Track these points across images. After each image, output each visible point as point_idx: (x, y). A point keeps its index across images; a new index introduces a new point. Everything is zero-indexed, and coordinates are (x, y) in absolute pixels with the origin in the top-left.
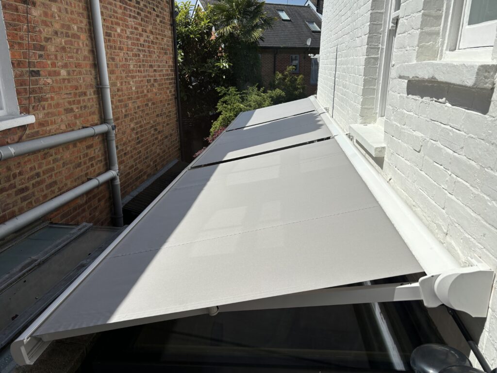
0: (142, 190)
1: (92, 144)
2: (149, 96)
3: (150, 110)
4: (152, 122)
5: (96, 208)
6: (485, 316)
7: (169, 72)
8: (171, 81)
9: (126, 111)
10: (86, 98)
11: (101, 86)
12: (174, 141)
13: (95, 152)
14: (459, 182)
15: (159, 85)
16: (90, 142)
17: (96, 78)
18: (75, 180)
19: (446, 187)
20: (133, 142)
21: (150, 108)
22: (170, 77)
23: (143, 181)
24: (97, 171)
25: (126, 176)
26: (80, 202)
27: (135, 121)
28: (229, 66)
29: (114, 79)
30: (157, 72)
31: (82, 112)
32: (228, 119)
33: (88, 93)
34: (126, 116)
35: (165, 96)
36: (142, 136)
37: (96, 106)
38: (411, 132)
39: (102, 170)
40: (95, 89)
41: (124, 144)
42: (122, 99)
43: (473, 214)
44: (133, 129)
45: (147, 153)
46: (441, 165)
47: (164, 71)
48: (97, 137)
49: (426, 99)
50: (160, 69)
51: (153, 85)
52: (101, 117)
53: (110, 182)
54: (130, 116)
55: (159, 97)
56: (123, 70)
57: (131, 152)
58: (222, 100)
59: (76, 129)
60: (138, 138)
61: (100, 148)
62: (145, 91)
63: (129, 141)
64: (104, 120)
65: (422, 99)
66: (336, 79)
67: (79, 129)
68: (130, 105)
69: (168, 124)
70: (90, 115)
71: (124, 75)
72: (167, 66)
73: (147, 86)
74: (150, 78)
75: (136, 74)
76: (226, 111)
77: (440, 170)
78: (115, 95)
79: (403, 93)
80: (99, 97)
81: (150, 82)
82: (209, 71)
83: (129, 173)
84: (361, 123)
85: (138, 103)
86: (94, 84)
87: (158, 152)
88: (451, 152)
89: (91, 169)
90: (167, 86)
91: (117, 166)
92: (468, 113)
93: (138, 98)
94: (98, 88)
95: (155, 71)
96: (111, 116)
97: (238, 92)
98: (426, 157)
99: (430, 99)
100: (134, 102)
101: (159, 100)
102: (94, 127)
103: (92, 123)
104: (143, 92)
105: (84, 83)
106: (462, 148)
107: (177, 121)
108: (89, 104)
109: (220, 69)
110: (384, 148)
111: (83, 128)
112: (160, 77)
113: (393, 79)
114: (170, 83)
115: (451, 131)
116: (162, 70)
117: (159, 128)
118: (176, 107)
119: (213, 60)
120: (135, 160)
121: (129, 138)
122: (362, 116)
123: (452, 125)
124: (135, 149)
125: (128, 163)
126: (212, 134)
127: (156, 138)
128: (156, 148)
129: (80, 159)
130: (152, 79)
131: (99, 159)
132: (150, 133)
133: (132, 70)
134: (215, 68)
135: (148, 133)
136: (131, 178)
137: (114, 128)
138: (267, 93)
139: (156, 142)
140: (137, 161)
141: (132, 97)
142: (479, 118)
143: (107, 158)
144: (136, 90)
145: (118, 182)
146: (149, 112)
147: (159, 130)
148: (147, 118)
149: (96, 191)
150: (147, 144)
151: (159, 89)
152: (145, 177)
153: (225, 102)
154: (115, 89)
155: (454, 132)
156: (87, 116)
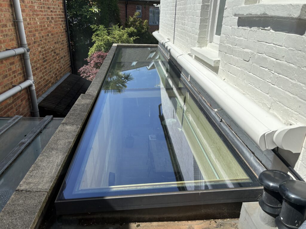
0: (50, 93)
1: (14, 62)
2: (49, 29)
3: (50, 39)
4: (52, 47)
5: (20, 106)
6: (300, 152)
7: (61, 13)
8: (63, 19)
9: (35, 39)
10: (7, 29)
11: (17, 21)
12: (67, 60)
13: (16, 68)
14: (280, 77)
15: (55, 22)
16: (11, 60)
17: (13, 15)
18: (4, 87)
19: (270, 81)
20: (41, 61)
21: (50, 37)
22: (62, 16)
23: (49, 88)
24: (19, 81)
25: (38, 84)
26: (9, 102)
27: (41, 46)
28: (98, 11)
29: (25, 16)
30: (53, 13)
31: (5, 39)
32: (100, 46)
33: (8, 25)
34: (35, 42)
35: (59, 30)
36: (46, 57)
37: (14, 35)
38: (242, 50)
39: (22, 79)
40: (12, 23)
41: (35, 62)
42: (31, 31)
43: (291, 95)
44: (40, 52)
45: (50, 68)
46: (266, 68)
47: (58, 12)
48: (17, 57)
49: (254, 29)
50: (54, 10)
51: (51, 21)
52: (18, 43)
53: (28, 88)
54: (37, 42)
55: (55, 30)
56: (31, 10)
57: (40, 68)
58: (95, 33)
59: (2, 51)
60: (44, 58)
61: (19, 64)
62: (46, 26)
63: (39, 60)
64: (20, 44)
65: (250, 29)
66: (176, 20)
67: (4, 51)
68: (37, 35)
69: (62, 49)
70: (10, 41)
71: (31, 13)
72: (59, 9)
73: (47, 22)
74: (48, 16)
75: (39, 13)
76: (98, 41)
77: (266, 71)
78: (27, 27)
79: (234, 26)
80: (15, 28)
81: (49, 19)
82: (85, 14)
83: (40, 82)
84: (198, 47)
85: (42, 33)
86: (12, 19)
87: (57, 68)
88: (275, 60)
89: (15, 79)
90: (60, 23)
91: (32, 77)
92: (288, 35)
93: (42, 30)
94: (14, 22)
95: (51, 11)
96: (25, 42)
97: (106, 29)
98: (254, 64)
99: (257, 28)
100: (39, 33)
101: (56, 32)
102: (15, 50)
103: (12, 46)
104: (44, 26)
105: (5, 18)
106: (284, 57)
107: (68, 47)
108: (9, 33)
109: (93, 13)
110: (219, 61)
111: (7, 50)
112: (55, 16)
113: (225, 17)
114: (62, 21)
115: (274, 47)
116: (56, 11)
117: (57, 51)
118: (67, 37)
119: (87, 7)
120: (43, 73)
121: (38, 58)
122: (199, 42)
123: (275, 43)
124: (42, 65)
125: (39, 75)
126: (89, 56)
127: (56, 59)
128: (56, 65)
129: (6, 72)
130: (50, 17)
131: (19, 72)
132: (51, 55)
133: (36, 10)
134: (89, 12)
135: (50, 55)
136: (41, 85)
137: (28, 50)
138: (125, 30)
139: (56, 61)
140: (44, 74)
141: (38, 30)
142: (297, 37)
143: (25, 71)
144: (40, 25)
145: (34, 88)
146: (50, 40)
147: (57, 53)
148: (49, 44)
149: (19, 94)
150: (50, 62)
151: (55, 25)
152: (50, 85)
153: (97, 35)
154: (26, 23)
155: (276, 47)
156: (8, 42)
